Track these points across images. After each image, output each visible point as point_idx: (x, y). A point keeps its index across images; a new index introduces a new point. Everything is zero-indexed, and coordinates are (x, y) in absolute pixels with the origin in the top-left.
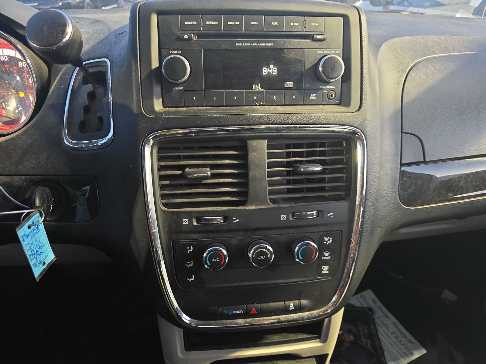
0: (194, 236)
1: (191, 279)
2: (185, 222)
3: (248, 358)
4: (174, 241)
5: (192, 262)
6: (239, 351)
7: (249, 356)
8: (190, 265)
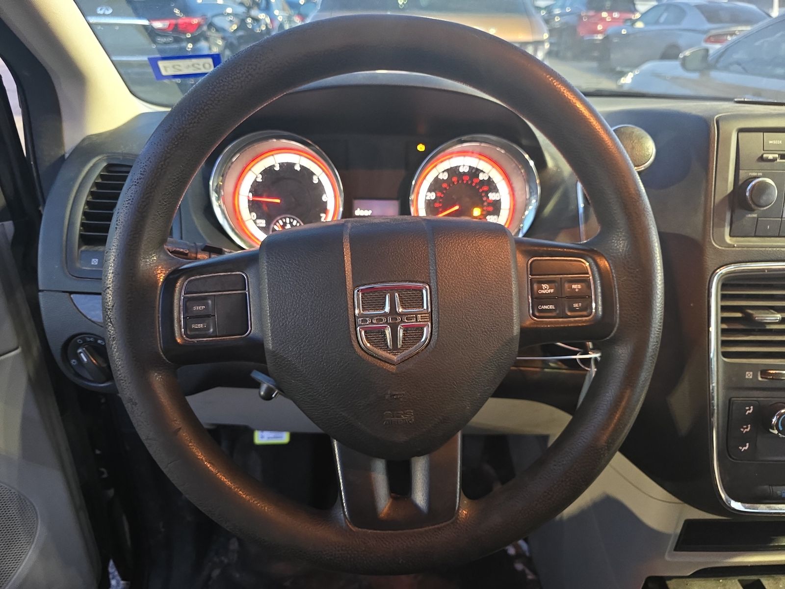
0: (756, 393)
1: (744, 448)
2: (749, 375)
3: (750, 566)
4: (732, 398)
5: (749, 426)
6: (739, 555)
7: (752, 564)
8: (746, 430)
